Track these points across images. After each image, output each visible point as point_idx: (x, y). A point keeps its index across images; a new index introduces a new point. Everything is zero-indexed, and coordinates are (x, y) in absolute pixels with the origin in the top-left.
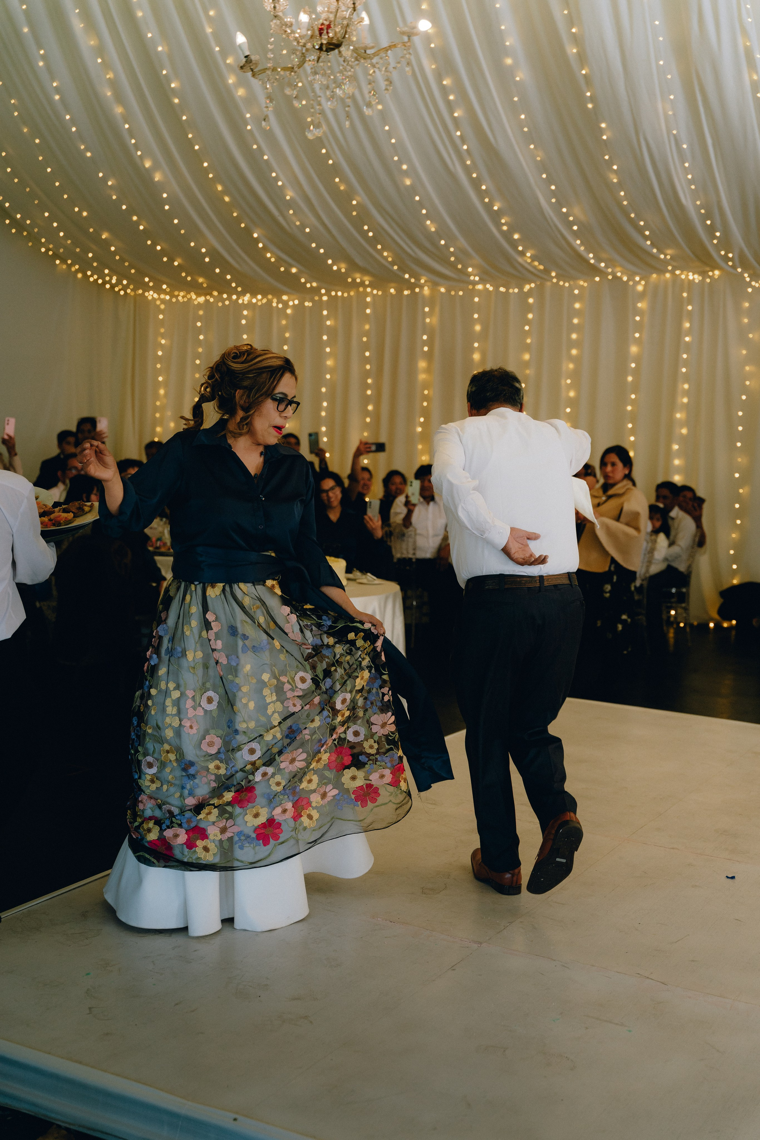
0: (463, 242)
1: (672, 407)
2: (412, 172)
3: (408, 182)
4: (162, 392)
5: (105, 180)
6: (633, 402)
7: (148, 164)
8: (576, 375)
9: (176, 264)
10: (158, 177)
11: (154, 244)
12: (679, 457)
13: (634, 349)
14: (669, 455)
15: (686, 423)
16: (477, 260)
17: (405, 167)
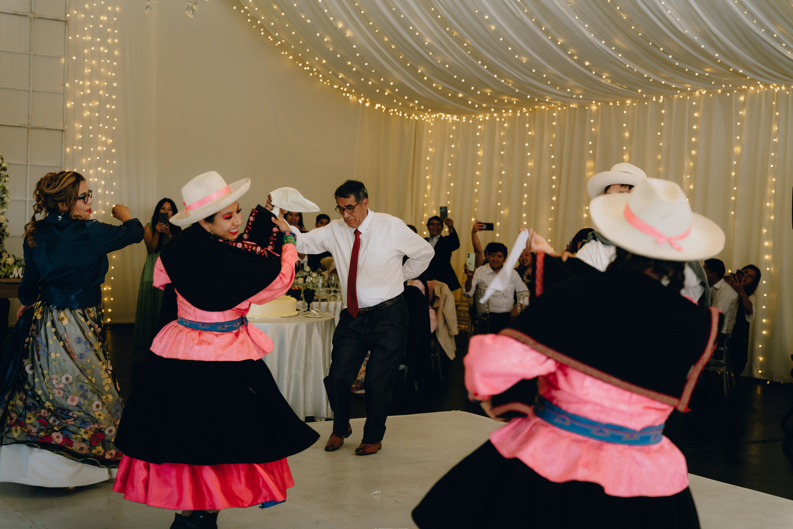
0: (552, 70)
1: (763, 197)
2: (492, 20)
3: (493, 28)
4: (429, 187)
5: (322, 37)
6: (735, 194)
7: (340, 25)
8: (693, 172)
9: (386, 94)
10: (349, 34)
11: (367, 80)
12: (767, 240)
13: (737, 150)
14: (760, 238)
15: (775, 212)
16: (572, 83)
17: (487, 17)
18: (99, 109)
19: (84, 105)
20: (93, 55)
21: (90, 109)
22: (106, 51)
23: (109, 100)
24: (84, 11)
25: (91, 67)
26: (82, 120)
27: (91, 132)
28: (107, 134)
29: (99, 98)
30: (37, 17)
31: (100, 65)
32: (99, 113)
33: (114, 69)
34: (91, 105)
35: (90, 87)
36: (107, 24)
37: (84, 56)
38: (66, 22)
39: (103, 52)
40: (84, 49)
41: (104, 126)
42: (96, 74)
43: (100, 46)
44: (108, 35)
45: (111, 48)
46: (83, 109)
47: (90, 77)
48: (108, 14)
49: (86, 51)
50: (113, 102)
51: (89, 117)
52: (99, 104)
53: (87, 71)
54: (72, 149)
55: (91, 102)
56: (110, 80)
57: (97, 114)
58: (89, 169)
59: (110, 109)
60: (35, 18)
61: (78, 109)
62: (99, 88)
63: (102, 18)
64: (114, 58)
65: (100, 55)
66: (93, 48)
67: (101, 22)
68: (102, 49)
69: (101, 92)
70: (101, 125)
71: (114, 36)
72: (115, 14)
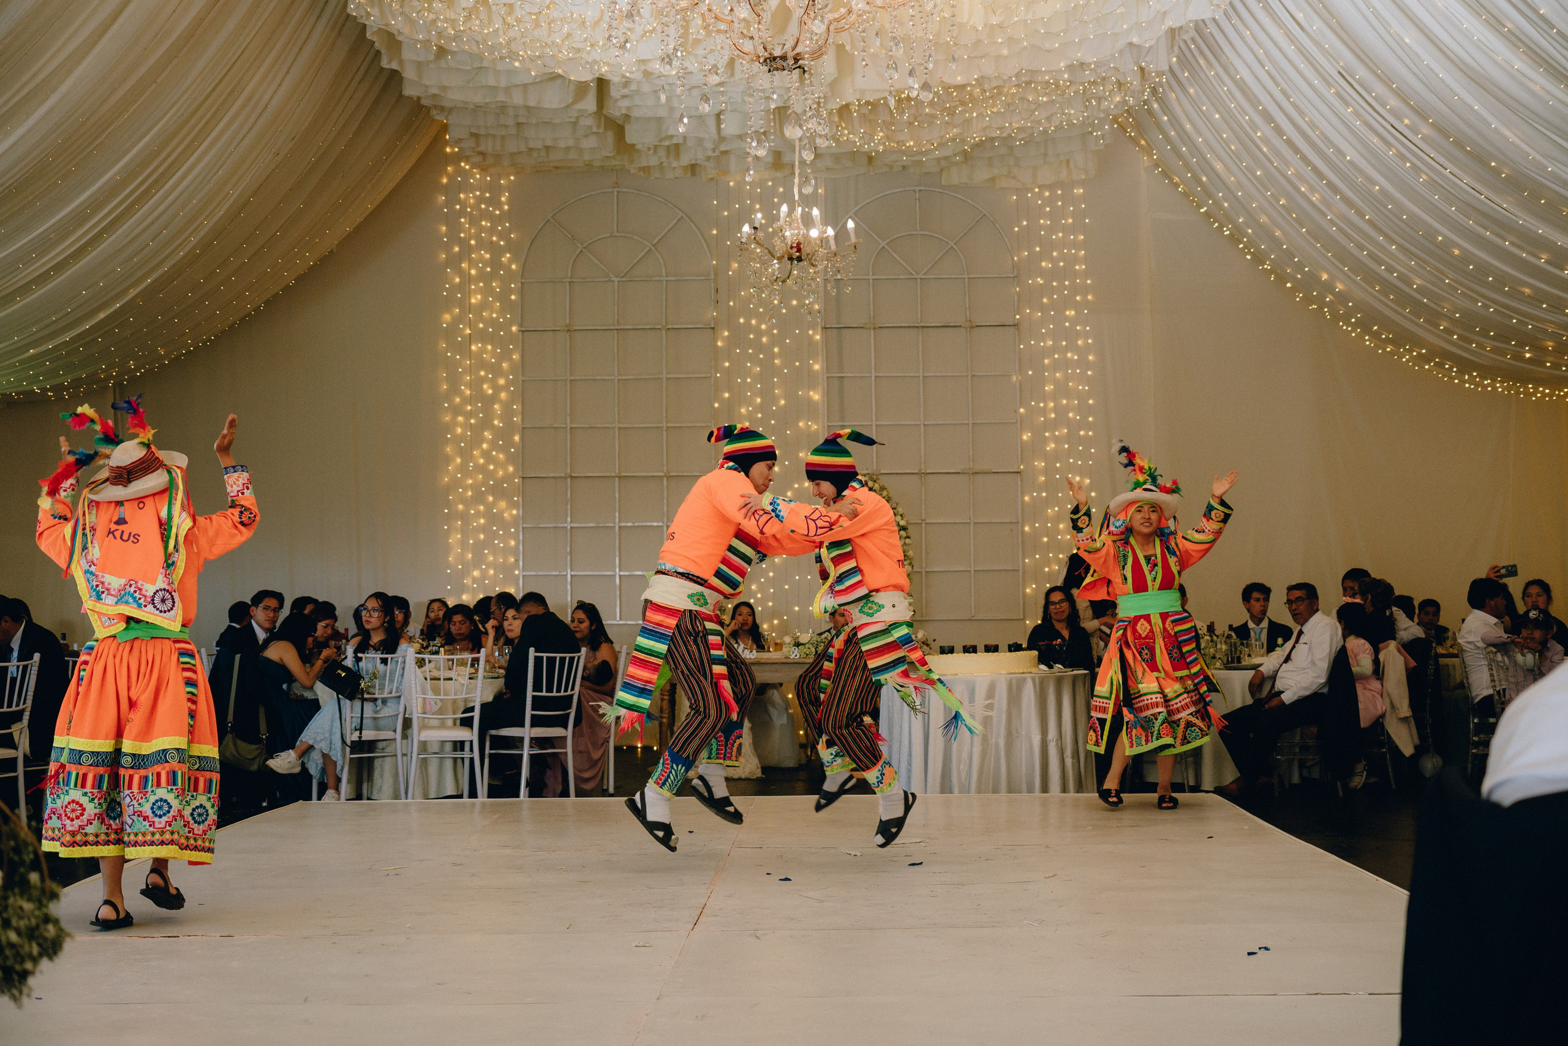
17: (1440, 238)
18: (1069, 438)
19: (1047, 434)
20: (1056, 366)
21: (1056, 440)
22: (1076, 357)
23: (1083, 424)
24: (1043, 308)
25: (1055, 382)
26: (1045, 456)
27: (1057, 471)
28: (1082, 473)
29: (1069, 423)
30: (974, 325)
31: (1067, 378)
32: (1068, 444)
33: (1089, 381)
34: (1057, 433)
35: (1055, 410)
36: (1074, 321)
37: (1044, 368)
38: (1016, 325)
39: (1072, 359)
40: (1043, 359)
41: (1075, 462)
42: (1062, 390)
43: (1067, 352)
44: (1078, 335)
45: (1083, 352)
46: (1045, 441)
47: (1054, 396)
48: (1076, 306)
49: (1046, 361)
50: (1089, 426)
51: (1055, 450)
52: (1068, 431)
53: (1049, 388)
54: (1032, 497)
55: (1056, 430)
56: (1082, 397)
57: (1066, 446)
58: (1058, 524)
59: (1086, 437)
60: (972, 327)
61: (1039, 441)
62: (1067, 408)
63: (1067, 313)
64: (1088, 365)
65: (1068, 363)
66: (1056, 356)
67: (1067, 319)
68: (1069, 355)
69: (1071, 415)
70: (1071, 461)
71: (1086, 335)
72: (1086, 304)
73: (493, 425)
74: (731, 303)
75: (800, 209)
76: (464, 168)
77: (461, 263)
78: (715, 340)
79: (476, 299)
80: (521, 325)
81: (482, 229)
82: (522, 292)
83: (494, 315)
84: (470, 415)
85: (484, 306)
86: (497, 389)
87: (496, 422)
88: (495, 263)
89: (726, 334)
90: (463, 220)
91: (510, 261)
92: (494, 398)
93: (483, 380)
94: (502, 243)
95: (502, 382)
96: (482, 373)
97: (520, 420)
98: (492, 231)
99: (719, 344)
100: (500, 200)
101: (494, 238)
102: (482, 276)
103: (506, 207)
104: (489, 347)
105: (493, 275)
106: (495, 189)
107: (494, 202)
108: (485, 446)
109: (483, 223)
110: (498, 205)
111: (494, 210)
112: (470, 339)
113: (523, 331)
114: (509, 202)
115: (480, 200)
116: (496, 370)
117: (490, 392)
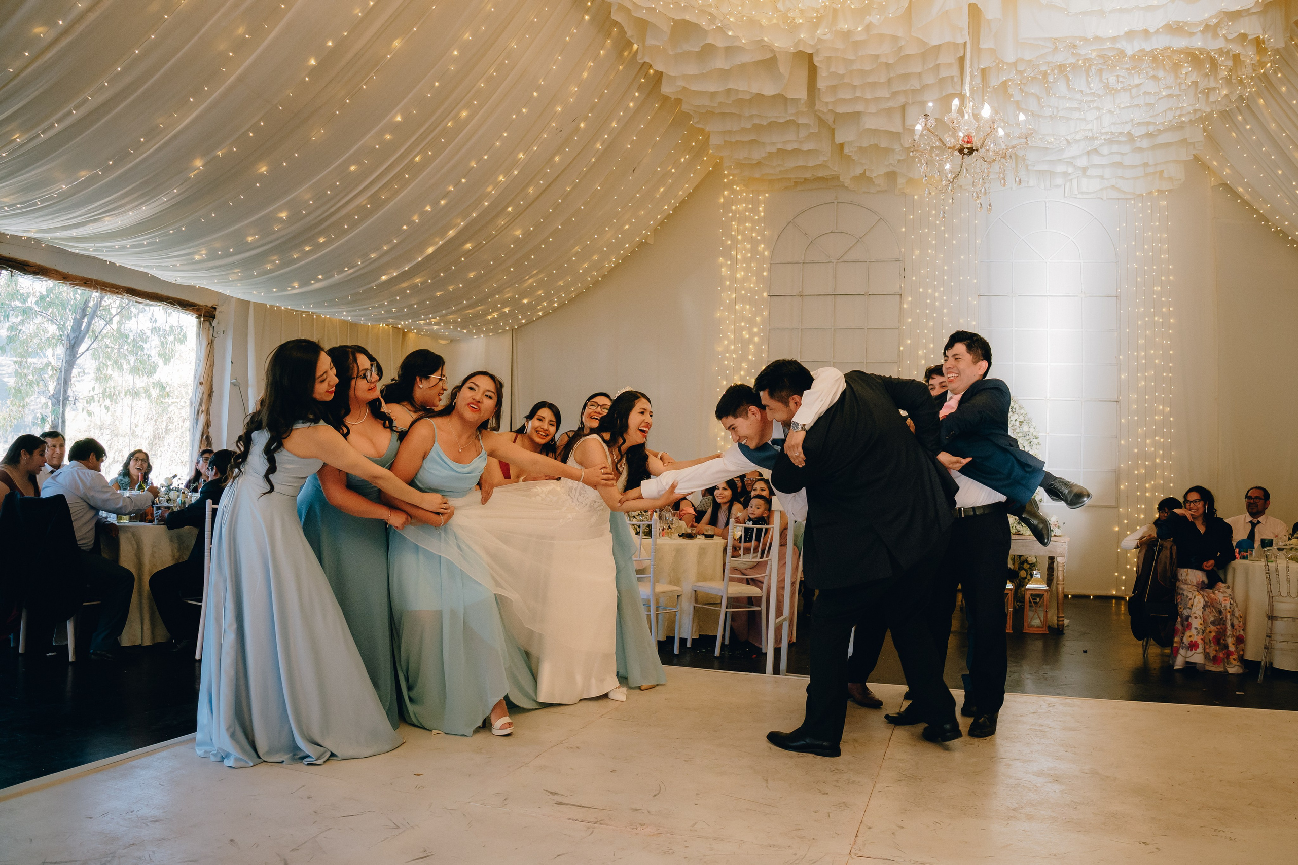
18: (1156, 378)
20: (1148, 326)
21: (1147, 379)
22: (1161, 320)
23: (1167, 369)
24: (1137, 285)
25: (1147, 337)
26: (1137, 390)
27: (1146, 401)
28: (1165, 403)
29: (1155, 367)
30: (1088, 295)
31: (1156, 335)
32: (1155, 382)
33: (1170, 337)
35: (1146, 357)
37: (1139, 327)
38: (1117, 296)
40: (1137, 320)
41: (1160, 395)
43: (1156, 316)
44: (1164, 304)
45: (1167, 316)
47: (1146, 347)
48: (1162, 284)
49: (1139, 322)
51: (1145, 387)
52: (1156, 373)
53: (1142, 341)
54: (1128, 420)
55: (1147, 372)
56: (1166, 348)
57: (1153, 384)
58: (1146, 440)
59: (1167, 377)
60: (1086, 297)
61: (1133, 379)
62: (1154, 357)
63: (1156, 288)
64: (1170, 326)
65: (1156, 324)
66: (1147, 319)
67: (1156, 292)
70: (1157, 394)
72: (1169, 283)
73: (748, 359)
74: (914, 278)
75: (971, 104)
76: (736, 189)
77: (731, 252)
78: (901, 303)
79: (741, 274)
80: (769, 292)
81: (746, 229)
82: (770, 270)
83: (752, 286)
84: (734, 351)
85: (745, 279)
86: (752, 335)
87: (750, 357)
88: (754, 251)
89: (910, 299)
90: (733, 223)
91: (764, 250)
92: (750, 341)
93: (743, 329)
94: (759, 238)
95: (755, 330)
96: (743, 324)
97: (766, 356)
98: (752, 229)
99: (905, 306)
100: (758, 209)
101: (754, 235)
102: (745, 260)
103: (762, 214)
104: (748, 307)
105: (752, 258)
106: (756, 203)
107: (755, 210)
108: (742, 373)
109: (747, 225)
110: (757, 213)
111: (754, 216)
112: (736, 301)
113: (770, 296)
114: (764, 211)
115: (746, 209)
116: (752, 322)
117: (747, 336)
